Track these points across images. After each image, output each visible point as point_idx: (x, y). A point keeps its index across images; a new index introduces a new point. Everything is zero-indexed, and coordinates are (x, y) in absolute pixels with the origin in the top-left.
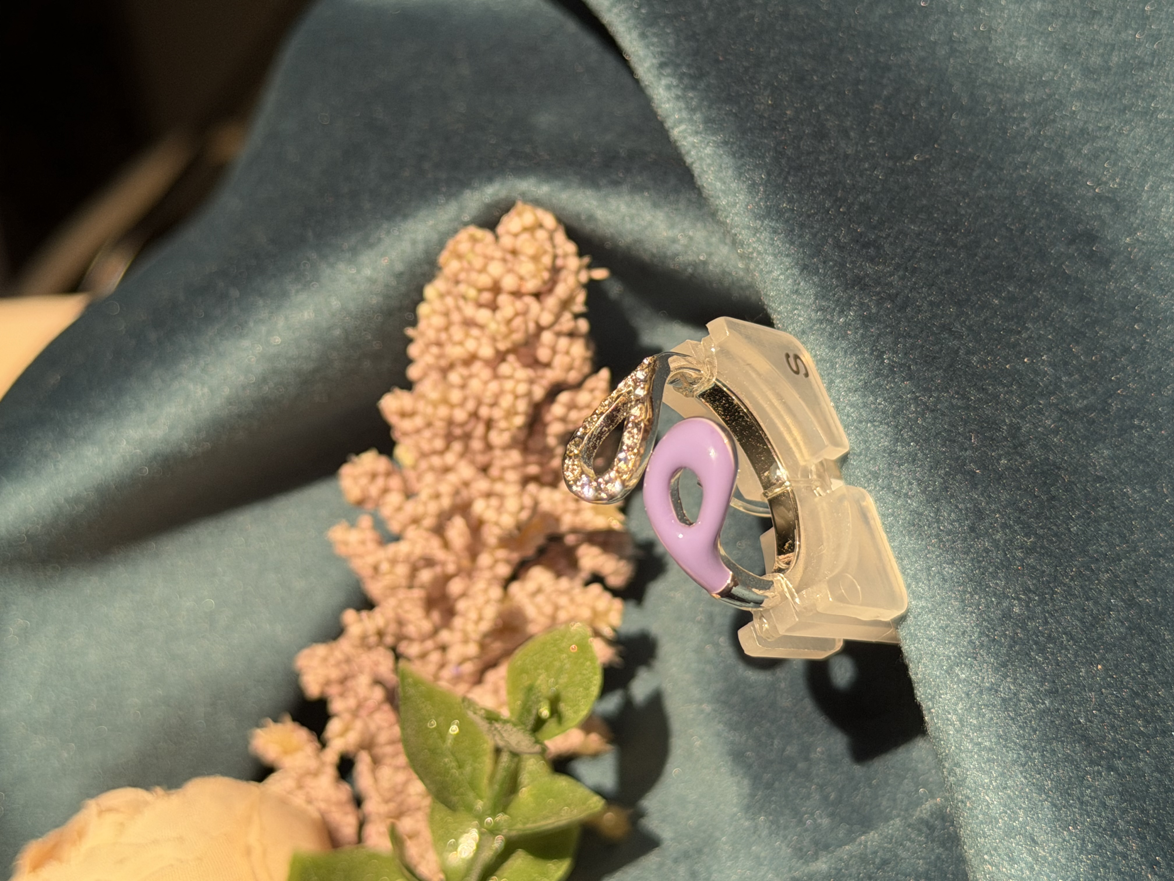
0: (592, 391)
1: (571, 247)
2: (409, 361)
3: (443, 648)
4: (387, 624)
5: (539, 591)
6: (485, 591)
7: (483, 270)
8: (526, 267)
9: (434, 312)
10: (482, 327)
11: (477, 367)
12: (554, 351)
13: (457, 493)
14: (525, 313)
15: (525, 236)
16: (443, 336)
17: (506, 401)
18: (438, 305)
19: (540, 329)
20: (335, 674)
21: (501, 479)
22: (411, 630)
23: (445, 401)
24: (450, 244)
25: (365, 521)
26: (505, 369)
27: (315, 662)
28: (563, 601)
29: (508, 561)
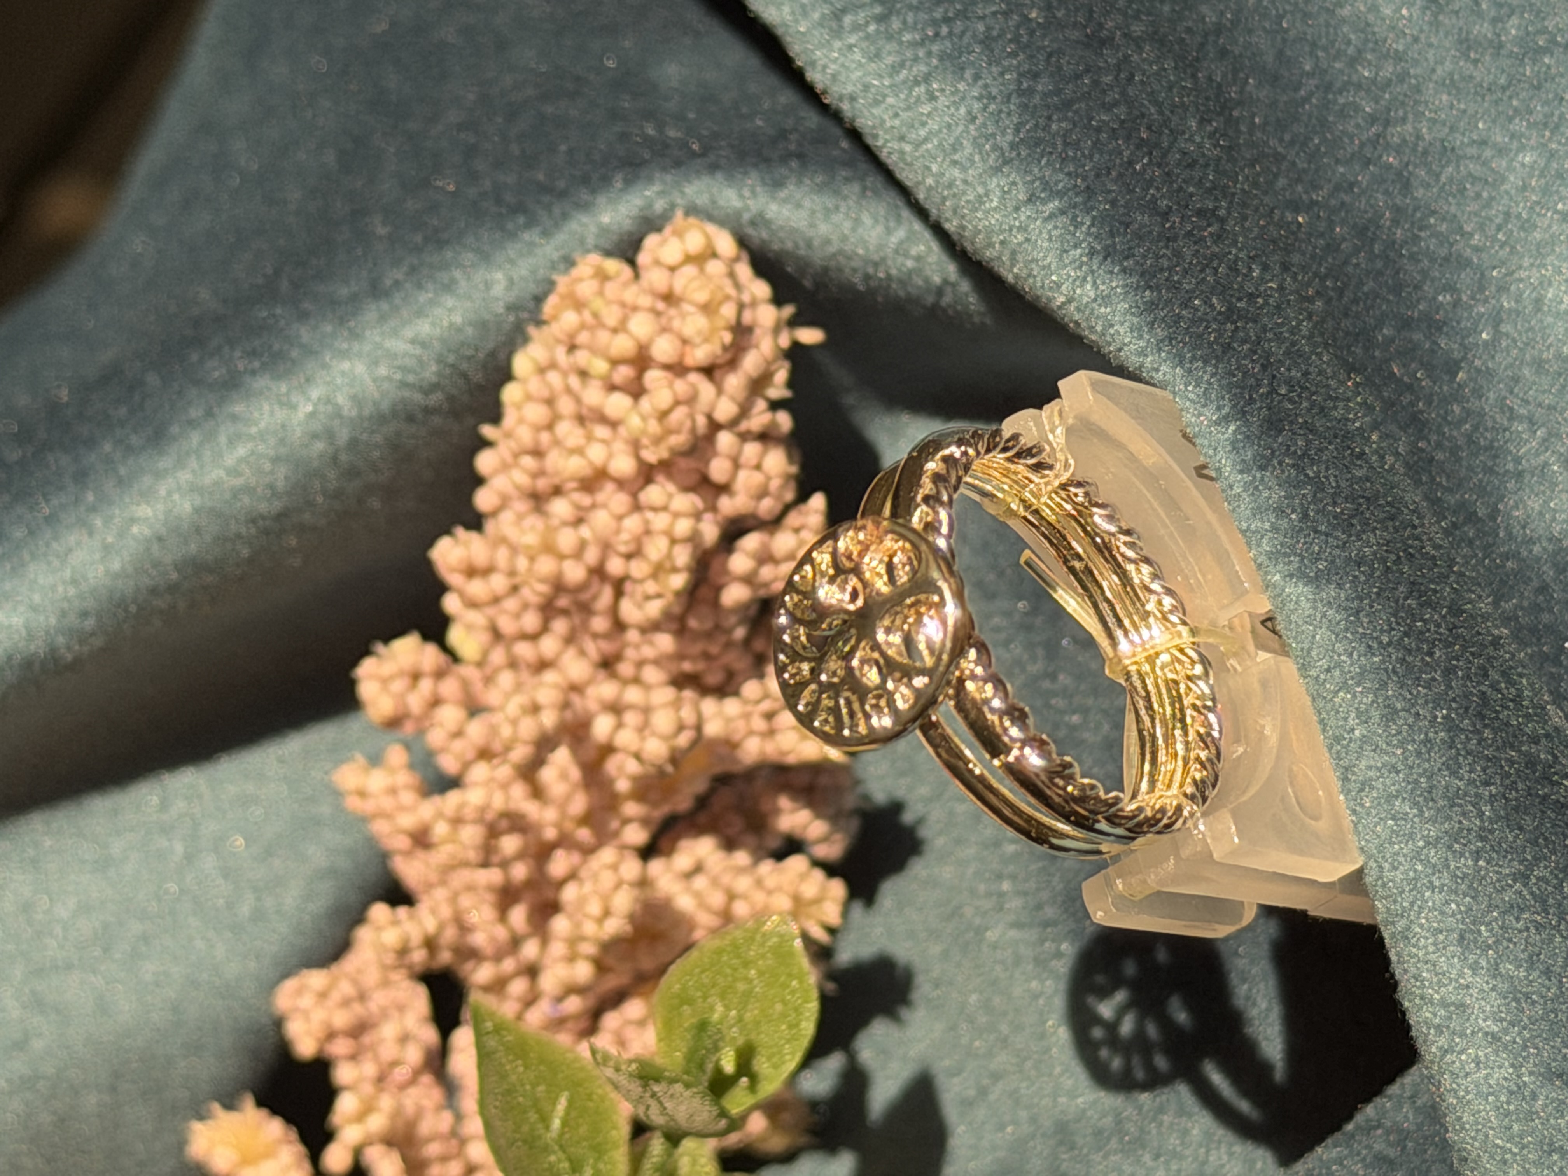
0: (796, 530)
1: (762, 289)
2: (479, 481)
3: (532, 972)
4: (440, 928)
6: (615, 867)
7: (620, 328)
8: (693, 323)
9: (529, 397)
10: (614, 424)
11: (606, 492)
12: (736, 464)
13: (564, 703)
14: (691, 400)
15: (690, 270)
16: (545, 438)
17: (656, 549)
18: (535, 385)
19: (715, 427)
20: (341, 1019)
21: (636, 680)
23: (549, 548)
24: (563, 283)
25: (396, 755)
26: (654, 494)
27: (306, 1000)
28: (743, 884)
29: (643, 822)
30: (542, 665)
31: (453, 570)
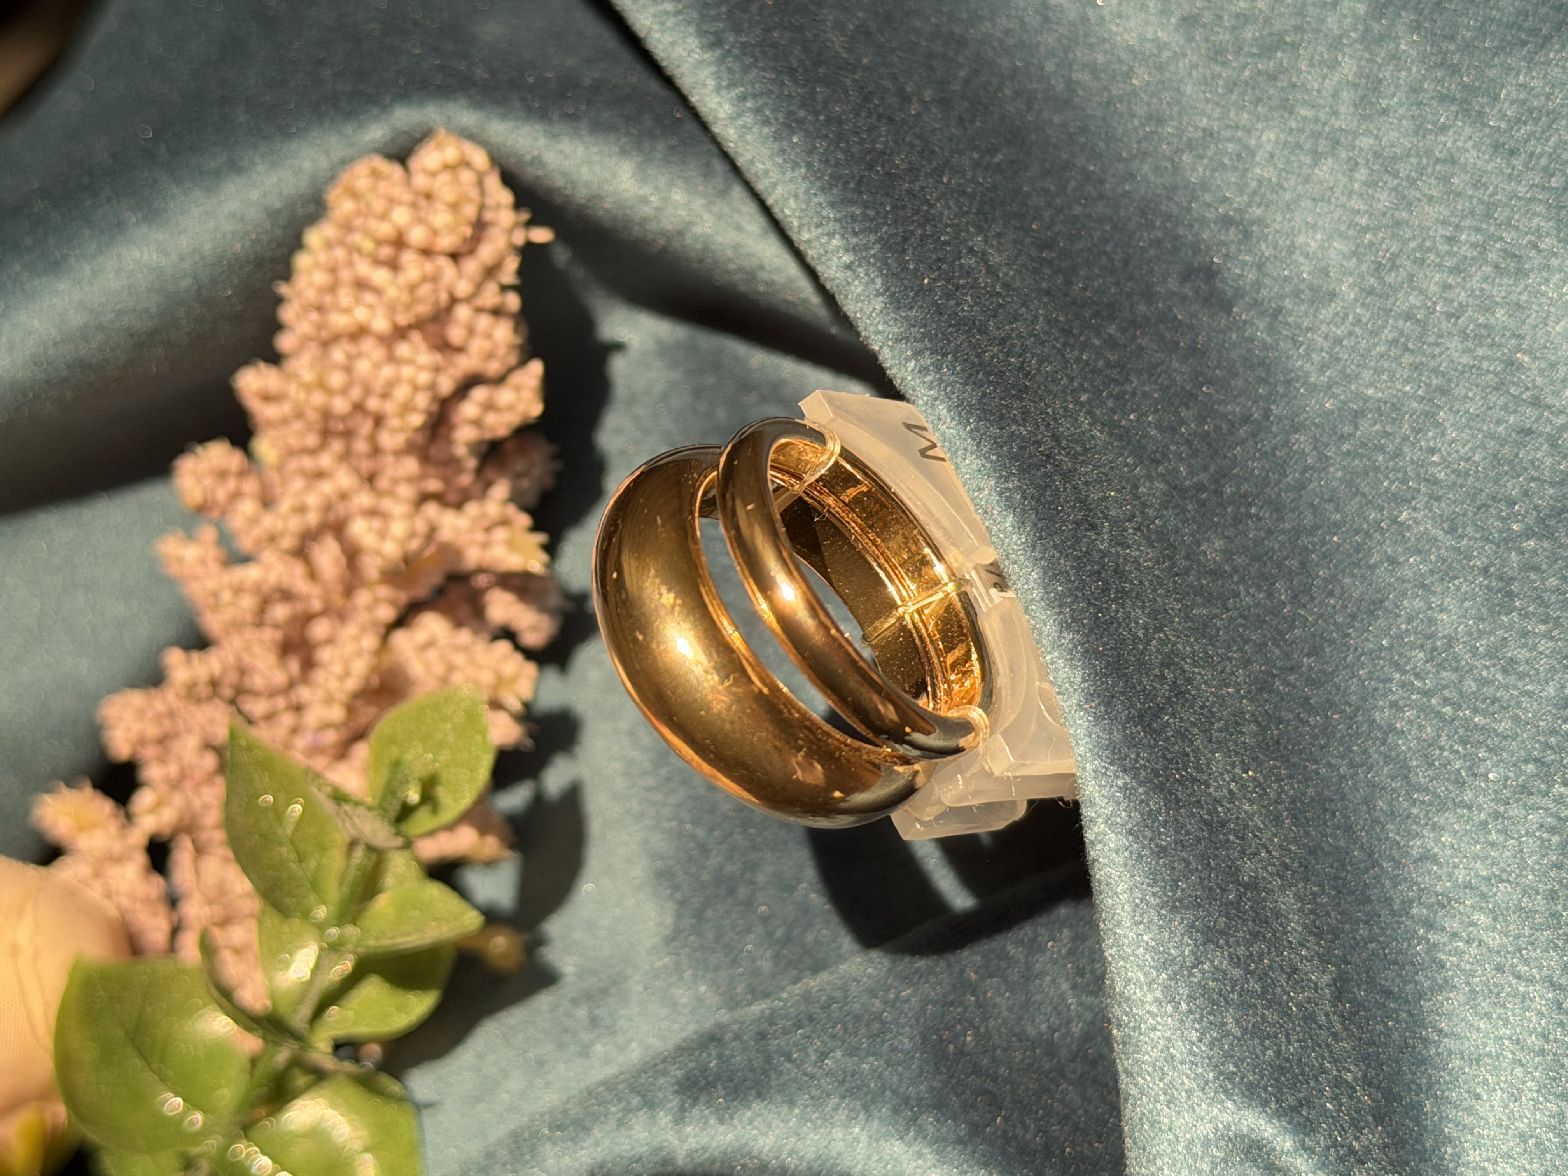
1: (506, 197)
2: (278, 327)
4: (224, 671)
5: (430, 644)
6: (357, 639)
7: (384, 216)
8: (441, 218)
9: (317, 265)
10: (378, 291)
11: (368, 345)
12: (471, 331)
14: (434, 279)
15: (445, 177)
16: (328, 299)
17: (401, 393)
18: (322, 257)
19: (454, 301)
20: (152, 731)
21: (390, 493)
22: (258, 682)
23: (321, 385)
24: (345, 178)
26: (403, 349)
29: (392, 602)
30: (320, 475)
31: (252, 395)
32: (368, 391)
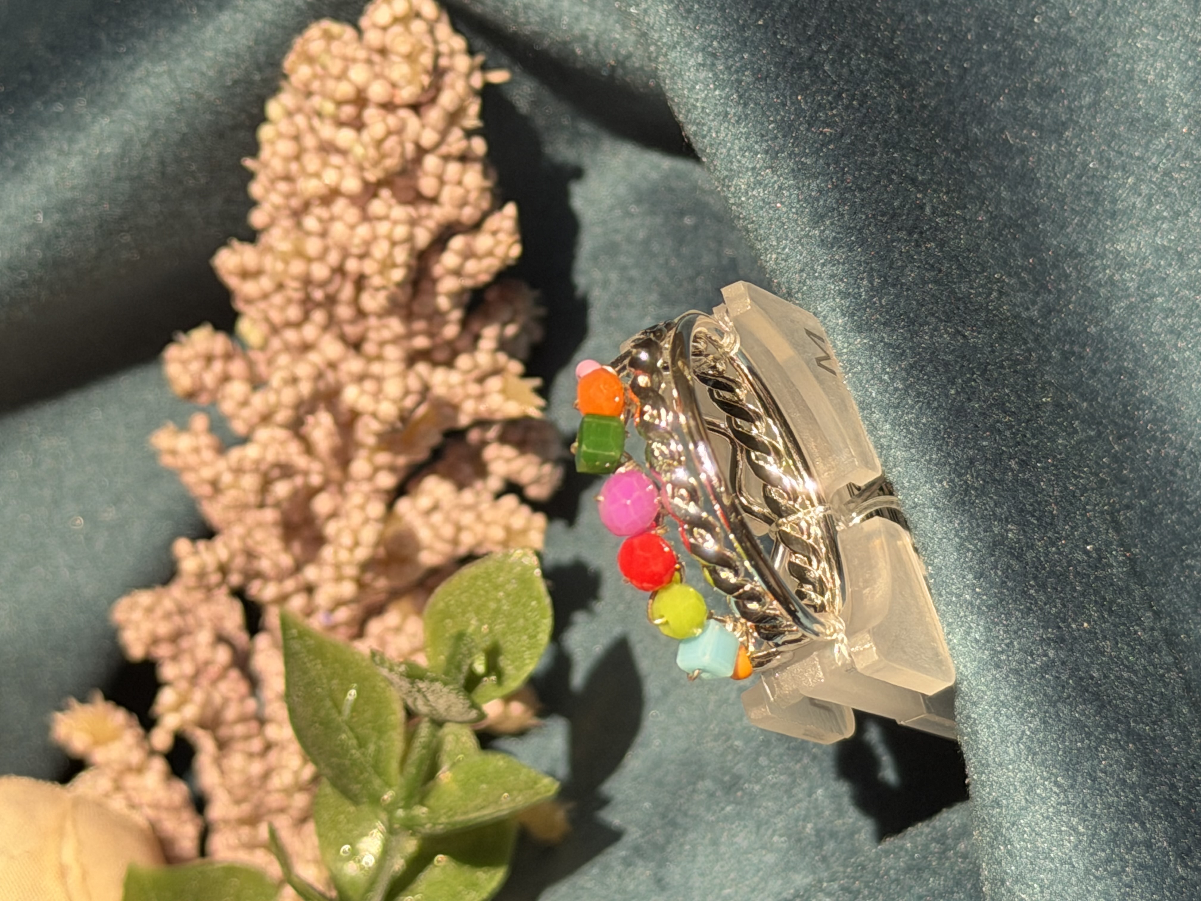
0: (494, 233)
1: (458, 43)
2: (252, 204)
3: (310, 589)
4: (232, 557)
5: (435, 507)
6: (362, 507)
7: (342, 76)
8: (399, 70)
9: (280, 135)
10: (343, 152)
11: (340, 206)
12: (441, 181)
13: (319, 376)
14: (400, 131)
15: (397, 29)
16: (294, 167)
17: (380, 250)
18: (284, 126)
19: (421, 152)
20: (163, 629)
21: (379, 358)
22: (265, 565)
23: (300, 253)
24: (298, 44)
25: (200, 422)
26: (377, 207)
27: (137, 615)
28: (467, 518)
29: (392, 469)
30: (306, 347)
31: (231, 273)
32: (345, 255)
